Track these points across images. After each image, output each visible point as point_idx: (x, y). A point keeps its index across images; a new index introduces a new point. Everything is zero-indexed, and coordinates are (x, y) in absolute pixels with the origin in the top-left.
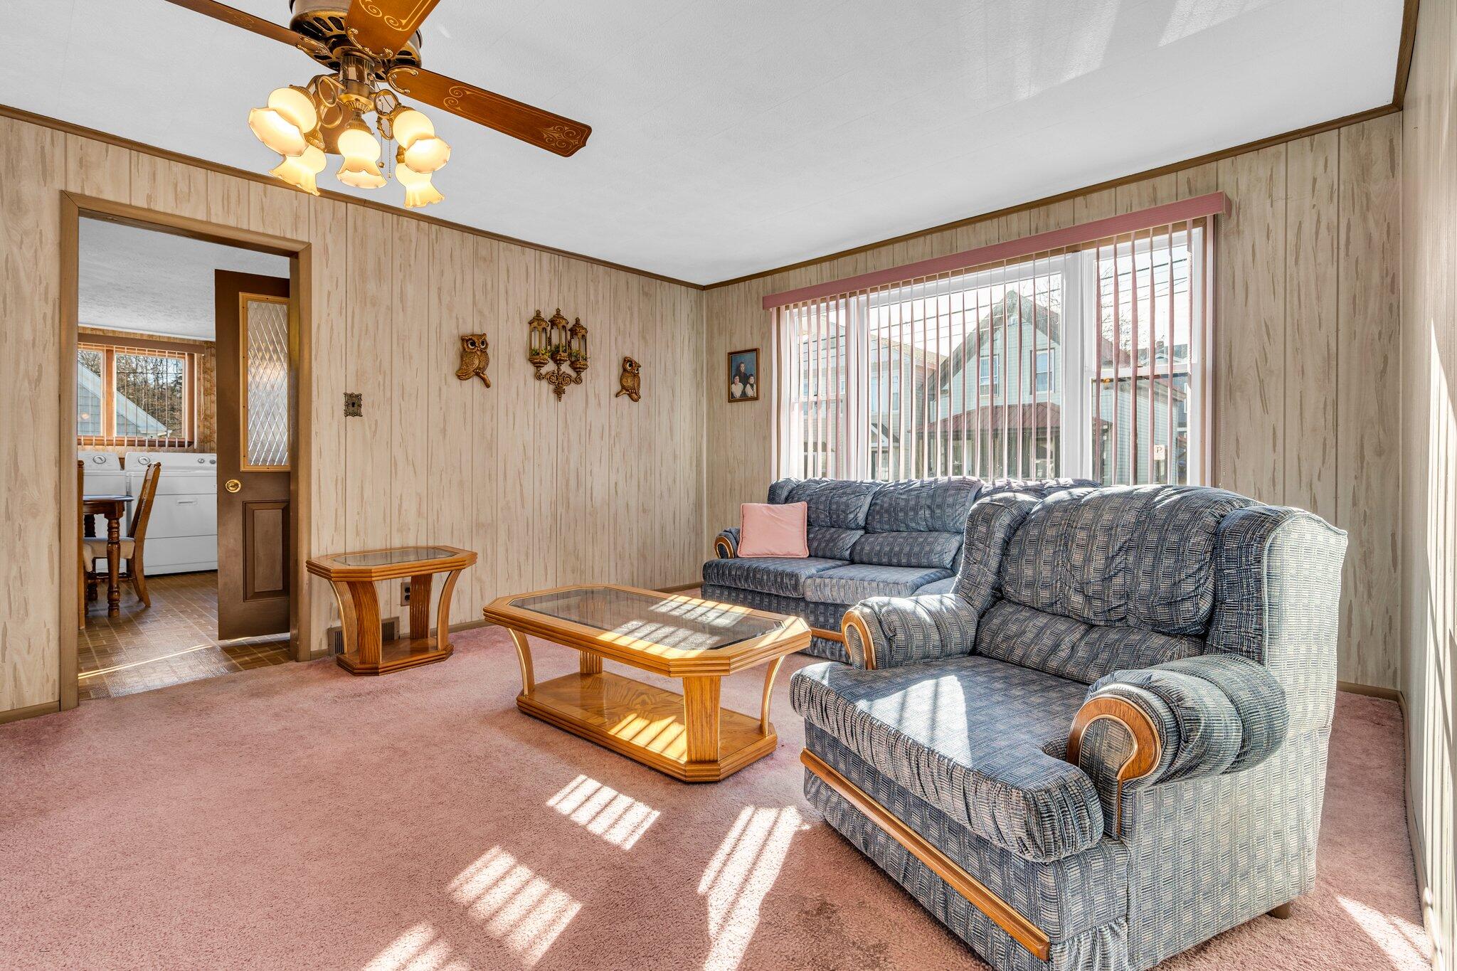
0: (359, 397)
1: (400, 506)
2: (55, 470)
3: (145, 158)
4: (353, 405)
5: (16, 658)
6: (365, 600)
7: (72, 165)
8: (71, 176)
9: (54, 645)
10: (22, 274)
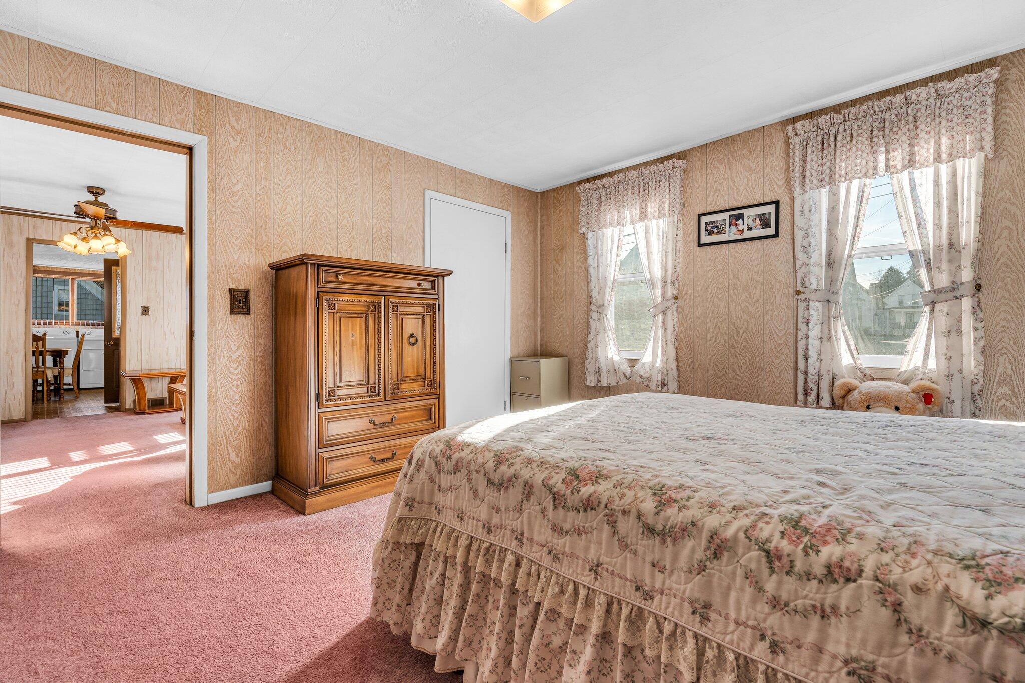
0: (148, 308)
1: (167, 352)
2: (24, 336)
3: (58, 222)
4: (145, 311)
5: (10, 402)
6: (139, 386)
7: (31, 228)
8: (30, 232)
9: (23, 398)
10: (12, 268)
